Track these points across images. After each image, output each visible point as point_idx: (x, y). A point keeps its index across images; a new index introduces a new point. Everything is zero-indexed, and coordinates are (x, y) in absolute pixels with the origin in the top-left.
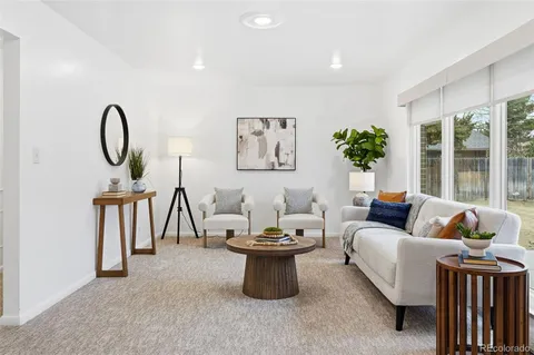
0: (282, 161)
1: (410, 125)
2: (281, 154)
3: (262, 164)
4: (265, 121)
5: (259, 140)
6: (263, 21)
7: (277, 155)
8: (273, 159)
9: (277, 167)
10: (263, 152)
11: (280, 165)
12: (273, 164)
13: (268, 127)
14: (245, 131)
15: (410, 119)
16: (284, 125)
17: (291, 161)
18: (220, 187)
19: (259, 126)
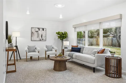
0: (43, 39)
1: (75, 31)
2: (43, 37)
3: (38, 39)
4: (39, 29)
5: (37, 33)
6: (60, 6)
7: (42, 37)
8: (41, 38)
9: (42, 40)
10: (38, 37)
11: (42, 39)
12: (41, 39)
13: (39, 30)
14: (33, 31)
15: (75, 30)
16: (43, 30)
17: (45, 39)
18: (29, 45)
19: (37, 30)
